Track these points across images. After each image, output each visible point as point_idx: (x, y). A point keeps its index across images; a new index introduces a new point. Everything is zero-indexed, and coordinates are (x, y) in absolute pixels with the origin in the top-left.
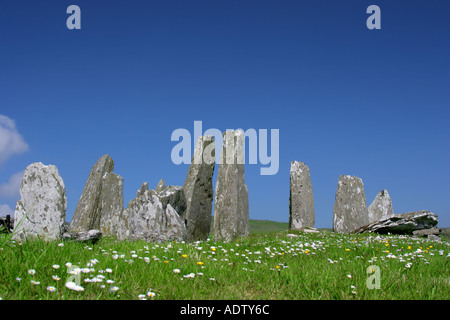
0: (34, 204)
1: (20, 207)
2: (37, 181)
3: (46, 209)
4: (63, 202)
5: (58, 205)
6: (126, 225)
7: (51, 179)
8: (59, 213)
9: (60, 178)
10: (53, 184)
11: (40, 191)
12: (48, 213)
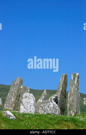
0: (27, 104)
1: (22, 105)
2: (27, 98)
3: (31, 106)
4: (35, 104)
5: (34, 105)
6: (42, 109)
7: (32, 98)
8: (34, 107)
9: (34, 97)
10: (32, 99)
11: (29, 101)
12: (31, 107)
